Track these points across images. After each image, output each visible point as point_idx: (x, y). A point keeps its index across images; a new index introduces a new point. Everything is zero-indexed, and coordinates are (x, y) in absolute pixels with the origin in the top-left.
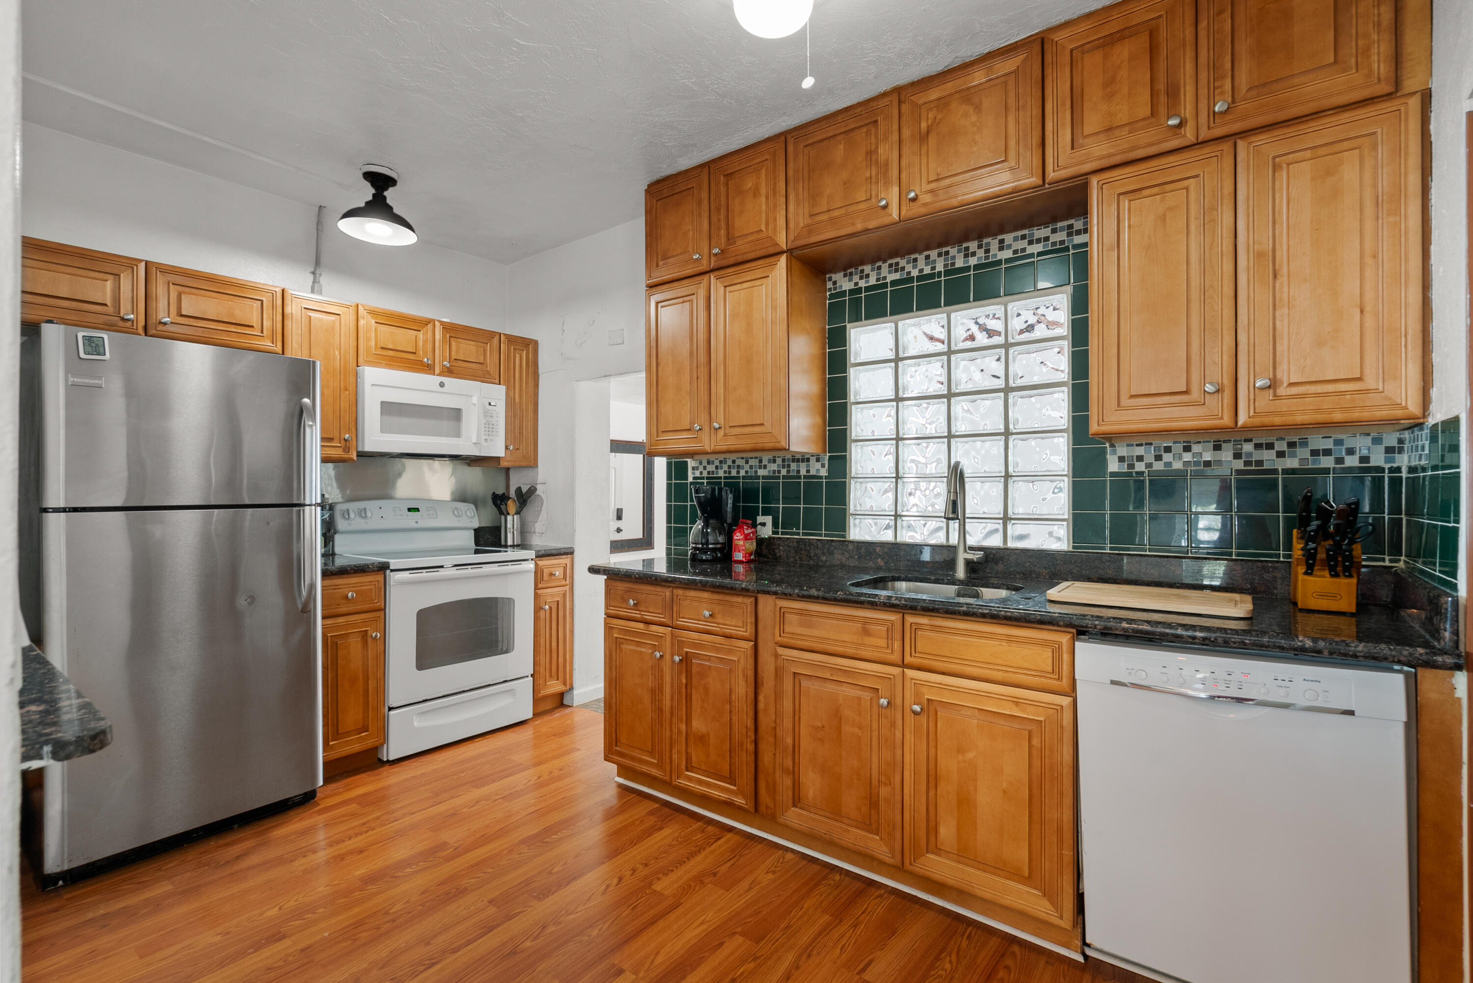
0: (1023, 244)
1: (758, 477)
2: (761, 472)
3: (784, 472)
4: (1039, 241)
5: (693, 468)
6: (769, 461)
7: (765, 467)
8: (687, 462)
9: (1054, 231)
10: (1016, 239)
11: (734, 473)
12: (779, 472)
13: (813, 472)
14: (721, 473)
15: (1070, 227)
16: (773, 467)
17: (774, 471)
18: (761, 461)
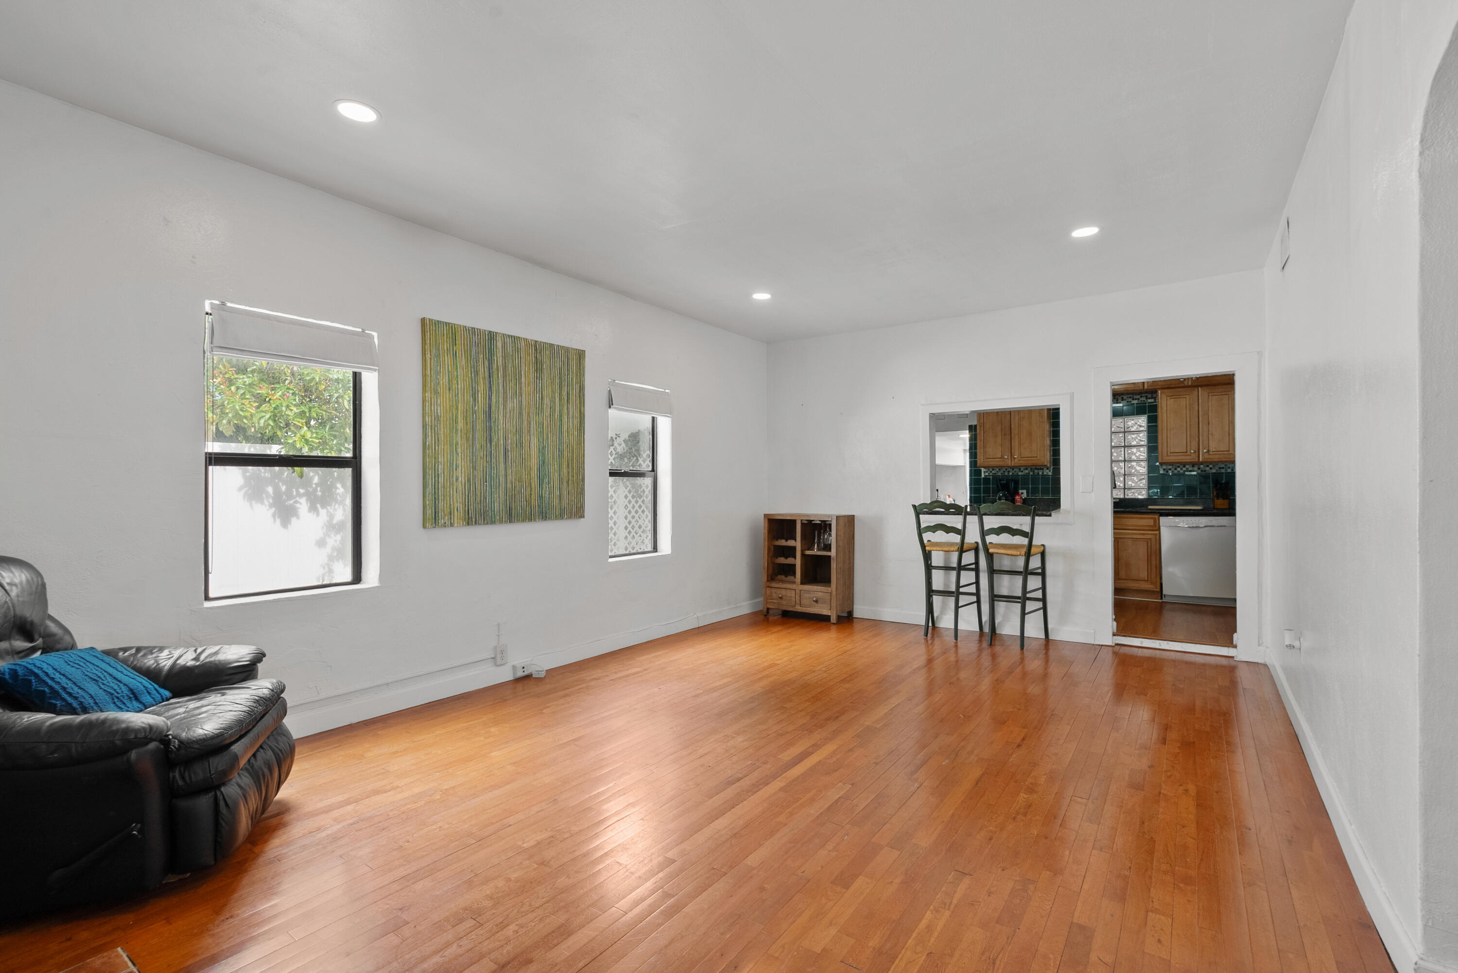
0: (1130, 400)
1: (1019, 475)
2: (1020, 473)
3: (1031, 473)
4: (1136, 399)
5: (984, 472)
6: (1024, 469)
7: (1022, 471)
8: (981, 470)
9: (1141, 397)
10: (1128, 398)
11: (1006, 474)
12: (1029, 473)
13: (1045, 473)
14: (1000, 474)
15: (1147, 396)
16: (1027, 471)
17: (1027, 473)
18: (1020, 469)
